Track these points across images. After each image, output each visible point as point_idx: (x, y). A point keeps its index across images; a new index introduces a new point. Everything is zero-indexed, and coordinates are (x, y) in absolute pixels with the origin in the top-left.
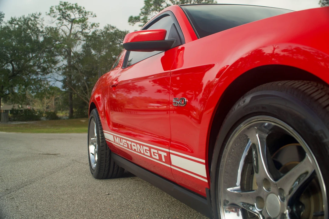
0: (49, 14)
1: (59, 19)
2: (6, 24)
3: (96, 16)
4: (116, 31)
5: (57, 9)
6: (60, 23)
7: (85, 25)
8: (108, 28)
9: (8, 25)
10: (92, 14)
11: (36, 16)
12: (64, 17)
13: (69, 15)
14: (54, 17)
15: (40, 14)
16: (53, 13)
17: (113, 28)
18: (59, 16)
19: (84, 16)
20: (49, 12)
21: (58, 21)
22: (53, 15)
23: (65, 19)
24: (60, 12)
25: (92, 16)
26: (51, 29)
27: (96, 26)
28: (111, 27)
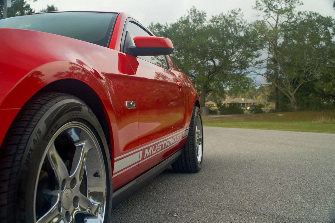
0: (256, 8)
1: (266, 11)
2: (208, 22)
3: (302, 4)
4: (318, 17)
5: (263, 2)
6: (267, 15)
7: (291, 14)
8: (310, 15)
9: (210, 23)
10: (298, 2)
11: (236, 12)
12: (271, 9)
13: (276, 5)
14: (260, 10)
15: (240, 10)
16: (260, 6)
17: (316, 14)
18: (265, 9)
19: (291, 4)
20: (255, 6)
21: (265, 14)
22: (259, 8)
23: (272, 10)
24: (266, 4)
25: (299, 4)
26: (258, 22)
27: (303, 15)
28: (313, 14)
